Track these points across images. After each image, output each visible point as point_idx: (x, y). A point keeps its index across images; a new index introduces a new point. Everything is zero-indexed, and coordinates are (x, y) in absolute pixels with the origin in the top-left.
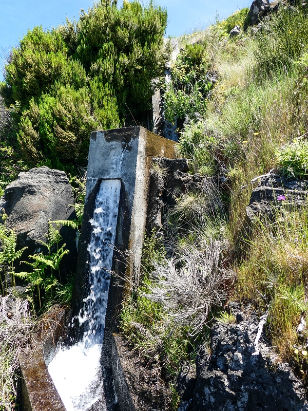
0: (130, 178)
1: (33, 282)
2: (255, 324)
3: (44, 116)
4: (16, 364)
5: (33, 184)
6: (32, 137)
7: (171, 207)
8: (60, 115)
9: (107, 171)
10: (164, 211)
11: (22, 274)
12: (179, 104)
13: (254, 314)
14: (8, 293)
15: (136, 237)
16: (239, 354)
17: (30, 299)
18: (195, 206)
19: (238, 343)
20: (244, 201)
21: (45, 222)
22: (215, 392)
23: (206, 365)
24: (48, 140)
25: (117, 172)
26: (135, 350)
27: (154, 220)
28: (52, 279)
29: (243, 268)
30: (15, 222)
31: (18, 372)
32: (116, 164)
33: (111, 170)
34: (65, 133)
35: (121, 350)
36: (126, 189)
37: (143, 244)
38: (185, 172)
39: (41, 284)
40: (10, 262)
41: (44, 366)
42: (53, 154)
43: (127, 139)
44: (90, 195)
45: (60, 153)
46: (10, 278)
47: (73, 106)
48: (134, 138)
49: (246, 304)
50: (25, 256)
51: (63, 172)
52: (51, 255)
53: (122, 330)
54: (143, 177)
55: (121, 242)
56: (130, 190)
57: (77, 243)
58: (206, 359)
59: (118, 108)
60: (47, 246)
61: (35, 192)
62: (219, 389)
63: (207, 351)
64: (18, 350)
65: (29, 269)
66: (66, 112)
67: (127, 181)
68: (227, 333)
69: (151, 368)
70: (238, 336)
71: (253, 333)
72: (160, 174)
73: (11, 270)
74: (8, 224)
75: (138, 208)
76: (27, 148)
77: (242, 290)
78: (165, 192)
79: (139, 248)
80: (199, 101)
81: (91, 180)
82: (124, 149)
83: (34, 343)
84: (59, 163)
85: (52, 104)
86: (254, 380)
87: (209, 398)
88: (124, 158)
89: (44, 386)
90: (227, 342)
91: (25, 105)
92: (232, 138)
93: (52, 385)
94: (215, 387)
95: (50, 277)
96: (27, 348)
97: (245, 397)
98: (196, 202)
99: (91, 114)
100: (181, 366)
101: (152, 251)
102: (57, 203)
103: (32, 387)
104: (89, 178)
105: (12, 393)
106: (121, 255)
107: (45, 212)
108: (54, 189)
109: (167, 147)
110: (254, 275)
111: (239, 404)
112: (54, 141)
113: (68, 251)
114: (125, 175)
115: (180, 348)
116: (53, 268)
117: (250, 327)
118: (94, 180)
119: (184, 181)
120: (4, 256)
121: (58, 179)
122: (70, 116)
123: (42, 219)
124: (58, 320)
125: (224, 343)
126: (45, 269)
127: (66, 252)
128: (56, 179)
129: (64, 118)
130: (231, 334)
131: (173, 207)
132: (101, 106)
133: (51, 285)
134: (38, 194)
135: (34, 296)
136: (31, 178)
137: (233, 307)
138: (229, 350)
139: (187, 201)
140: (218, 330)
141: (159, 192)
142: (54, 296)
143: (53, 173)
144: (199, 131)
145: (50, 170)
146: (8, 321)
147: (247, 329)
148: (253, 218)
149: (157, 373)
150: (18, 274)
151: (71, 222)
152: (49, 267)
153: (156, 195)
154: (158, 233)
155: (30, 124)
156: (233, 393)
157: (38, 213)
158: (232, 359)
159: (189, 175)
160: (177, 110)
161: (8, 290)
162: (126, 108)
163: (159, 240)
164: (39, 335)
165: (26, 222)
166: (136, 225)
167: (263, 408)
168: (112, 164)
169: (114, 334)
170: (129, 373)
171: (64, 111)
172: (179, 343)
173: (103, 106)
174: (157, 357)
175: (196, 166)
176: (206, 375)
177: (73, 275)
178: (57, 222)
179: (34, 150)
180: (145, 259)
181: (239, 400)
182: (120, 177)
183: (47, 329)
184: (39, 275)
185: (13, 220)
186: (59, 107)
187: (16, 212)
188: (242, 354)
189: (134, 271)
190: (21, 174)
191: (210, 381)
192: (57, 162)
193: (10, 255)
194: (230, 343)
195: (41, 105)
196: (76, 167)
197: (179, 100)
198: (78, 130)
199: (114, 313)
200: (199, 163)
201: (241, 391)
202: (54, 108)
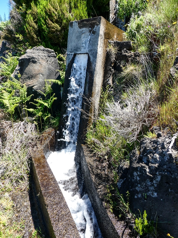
0: (94, 53)
1: (37, 114)
2: (170, 138)
3: (40, 13)
4: (29, 155)
5: (35, 57)
6: (34, 28)
7: (119, 73)
8: (50, 13)
9: (79, 48)
10: (114, 75)
11: (31, 110)
12: (128, 6)
13: (169, 133)
14: (24, 120)
15: (97, 91)
16: (157, 155)
17: (35, 123)
18: (134, 72)
19: (157, 149)
20: (169, 65)
21: (43, 81)
22: (140, 175)
23: (136, 161)
24: (43, 30)
25: (85, 49)
26: (94, 153)
27: (107, 81)
28: (48, 114)
29: (165, 107)
30: (26, 80)
31: (30, 159)
32: (85, 43)
33: (82, 48)
34: (53, 24)
35: (86, 153)
36: (91, 60)
37: (100, 96)
38: (129, 50)
39: (42, 116)
40: (24, 103)
41: (44, 157)
42: (47, 39)
43: (92, 26)
44: (69, 64)
45: (50, 39)
46: (25, 112)
47: (58, 6)
48: (97, 25)
49: (164, 128)
50: (32, 100)
51: (53, 50)
52: (47, 100)
53: (87, 143)
54: (102, 53)
55: (87, 93)
56: (93, 61)
57: (62, 94)
58: (136, 157)
59: (87, 9)
60: (45, 94)
61: (36, 62)
62: (143, 173)
63: (137, 153)
64: (30, 149)
65: (34, 107)
66: (54, 10)
67: (92, 55)
68: (150, 143)
69: (103, 162)
70: (158, 145)
71: (168, 143)
72: (113, 52)
73: (25, 107)
74: (22, 81)
75: (98, 72)
76: (31, 35)
77: (162, 120)
78: (115, 63)
79: (98, 98)
80: (142, 3)
81: (69, 54)
82: (90, 33)
83: (39, 146)
84: (50, 46)
85: (45, 5)
86: (165, 169)
87: (136, 178)
88: (90, 40)
89: (44, 167)
90: (150, 148)
91: (29, 7)
92: (164, 25)
93: (48, 166)
94: (140, 172)
95: (46, 112)
96: (35, 148)
97: (159, 178)
98: (136, 70)
99: (70, 12)
100: (120, 162)
101: (106, 100)
102: (49, 69)
103: (37, 167)
104: (68, 53)
105: (28, 170)
106: (87, 100)
107: (43, 75)
108: (47, 61)
109: (118, 34)
110: (171, 110)
111: (154, 182)
112: (47, 30)
113: (56, 98)
114: (91, 50)
115: (120, 154)
116: (48, 108)
117: (166, 140)
118: (71, 55)
119: (129, 56)
120: (20, 99)
121: (50, 54)
122: (56, 13)
123: (41, 79)
124: (51, 135)
125: (148, 148)
126: (43, 107)
127: (55, 98)
128: (48, 54)
129: (53, 14)
130: (153, 144)
131: (120, 73)
132: (76, 7)
133: (47, 117)
134: (38, 63)
135: (38, 122)
136: (34, 53)
137: (156, 129)
138: (151, 153)
139: (129, 69)
140: (145, 141)
141: (112, 63)
142: (49, 123)
143: (46, 50)
144: (141, 22)
145: (45, 48)
146: (25, 134)
147: (164, 141)
148: (174, 75)
149: (106, 165)
150: (29, 110)
151: (58, 81)
152: (46, 107)
153: (110, 65)
154: (110, 89)
155: (32, 18)
156: (151, 176)
157: (39, 75)
158: (152, 157)
159: (132, 52)
160: (126, 10)
161: (24, 119)
162: (92, 9)
163: (110, 93)
164: (41, 142)
165: (32, 80)
166: (97, 83)
167: (169, 184)
168: (83, 43)
169: (82, 145)
170: (90, 164)
171: (52, 9)
172: (119, 151)
173: (77, 7)
174: (106, 157)
175: (137, 46)
176: (135, 165)
177: (59, 112)
178: (50, 80)
179: (35, 36)
180: (101, 104)
181: (155, 180)
182: (88, 52)
183: (45, 139)
184: (40, 111)
185: (25, 79)
186: (50, 6)
187: (26, 74)
188: (159, 155)
189: (95, 110)
190: (28, 50)
191: (138, 169)
192: (49, 45)
193: (24, 99)
194: (152, 148)
195: (38, 7)
196: (61, 48)
197: (128, 3)
198: (61, 23)
199: (83, 134)
200: (139, 44)
201: (156, 175)
202: (46, 7)
